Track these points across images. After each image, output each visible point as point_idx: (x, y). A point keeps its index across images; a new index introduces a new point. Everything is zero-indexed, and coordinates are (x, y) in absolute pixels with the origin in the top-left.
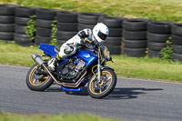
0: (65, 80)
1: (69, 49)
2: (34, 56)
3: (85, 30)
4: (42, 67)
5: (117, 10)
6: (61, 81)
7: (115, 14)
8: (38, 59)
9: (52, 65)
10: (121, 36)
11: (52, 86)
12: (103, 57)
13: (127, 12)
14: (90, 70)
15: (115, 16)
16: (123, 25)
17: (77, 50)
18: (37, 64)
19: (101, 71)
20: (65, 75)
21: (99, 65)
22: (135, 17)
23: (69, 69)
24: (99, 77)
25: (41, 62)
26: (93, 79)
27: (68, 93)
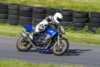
0: (39, 45)
1: (41, 28)
2: (21, 32)
3: (50, 17)
4: (26, 38)
5: (30, 2)
6: (37, 46)
7: (29, 4)
8: (23, 34)
9: (31, 37)
10: (32, 16)
11: (32, 49)
12: (61, 32)
13: (35, 3)
14: (54, 39)
15: (29, 5)
16: (33, 11)
17: (46, 28)
18: (23, 36)
19: (60, 40)
20: (39, 42)
21: (58, 37)
22: (39, 6)
23: (42, 39)
24: (59, 43)
25: (25, 35)
26: (55, 44)
27: (40, 52)
